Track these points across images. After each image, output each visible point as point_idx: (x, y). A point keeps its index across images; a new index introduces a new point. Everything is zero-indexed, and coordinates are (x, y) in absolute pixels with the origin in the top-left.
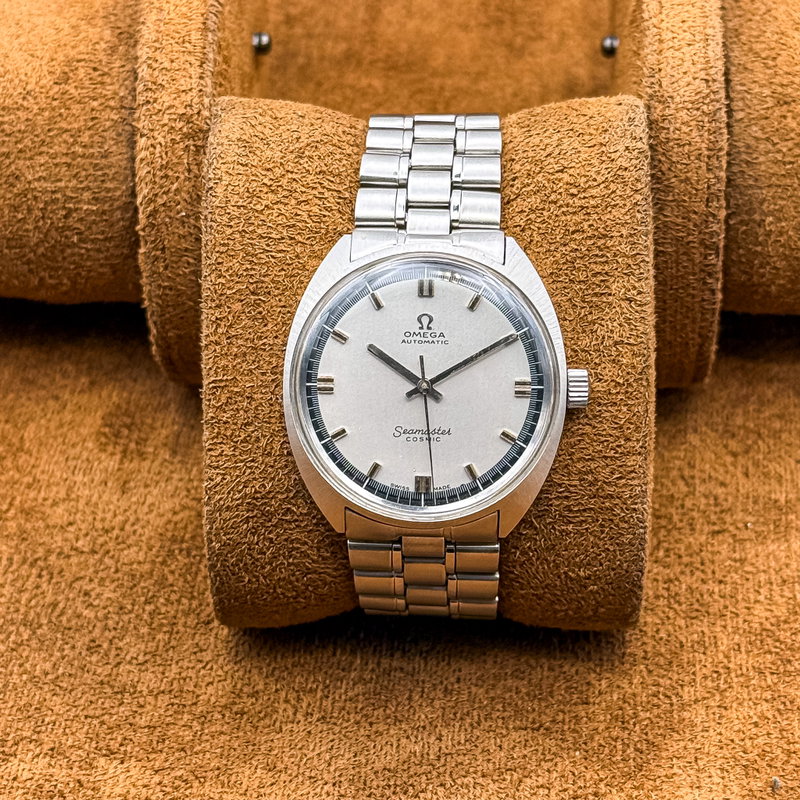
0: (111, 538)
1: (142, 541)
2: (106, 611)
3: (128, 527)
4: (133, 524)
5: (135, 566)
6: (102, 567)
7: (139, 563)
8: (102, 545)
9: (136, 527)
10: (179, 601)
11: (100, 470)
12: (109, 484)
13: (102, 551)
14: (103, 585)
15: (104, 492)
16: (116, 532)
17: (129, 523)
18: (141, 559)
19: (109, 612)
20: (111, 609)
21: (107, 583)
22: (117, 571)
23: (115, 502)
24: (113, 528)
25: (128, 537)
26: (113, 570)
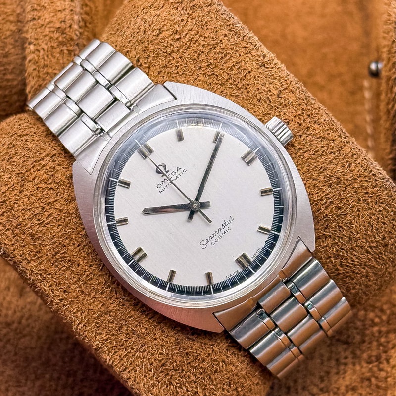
0: (12, 330)
1: (34, 332)
2: (7, 385)
3: (24, 321)
4: (27, 319)
5: (28, 351)
6: (5, 351)
7: (32, 348)
8: (5, 335)
9: (30, 321)
10: (59, 378)
11: (6, 279)
12: (12, 289)
13: (5, 340)
14: (6, 365)
15: (7, 295)
16: (15, 325)
17: (25, 318)
18: (33, 346)
19: (9, 386)
20: (11, 383)
21: (9, 363)
22: (16, 354)
23: (15, 302)
24: (13, 322)
25: (24, 329)
26: (13, 353)
